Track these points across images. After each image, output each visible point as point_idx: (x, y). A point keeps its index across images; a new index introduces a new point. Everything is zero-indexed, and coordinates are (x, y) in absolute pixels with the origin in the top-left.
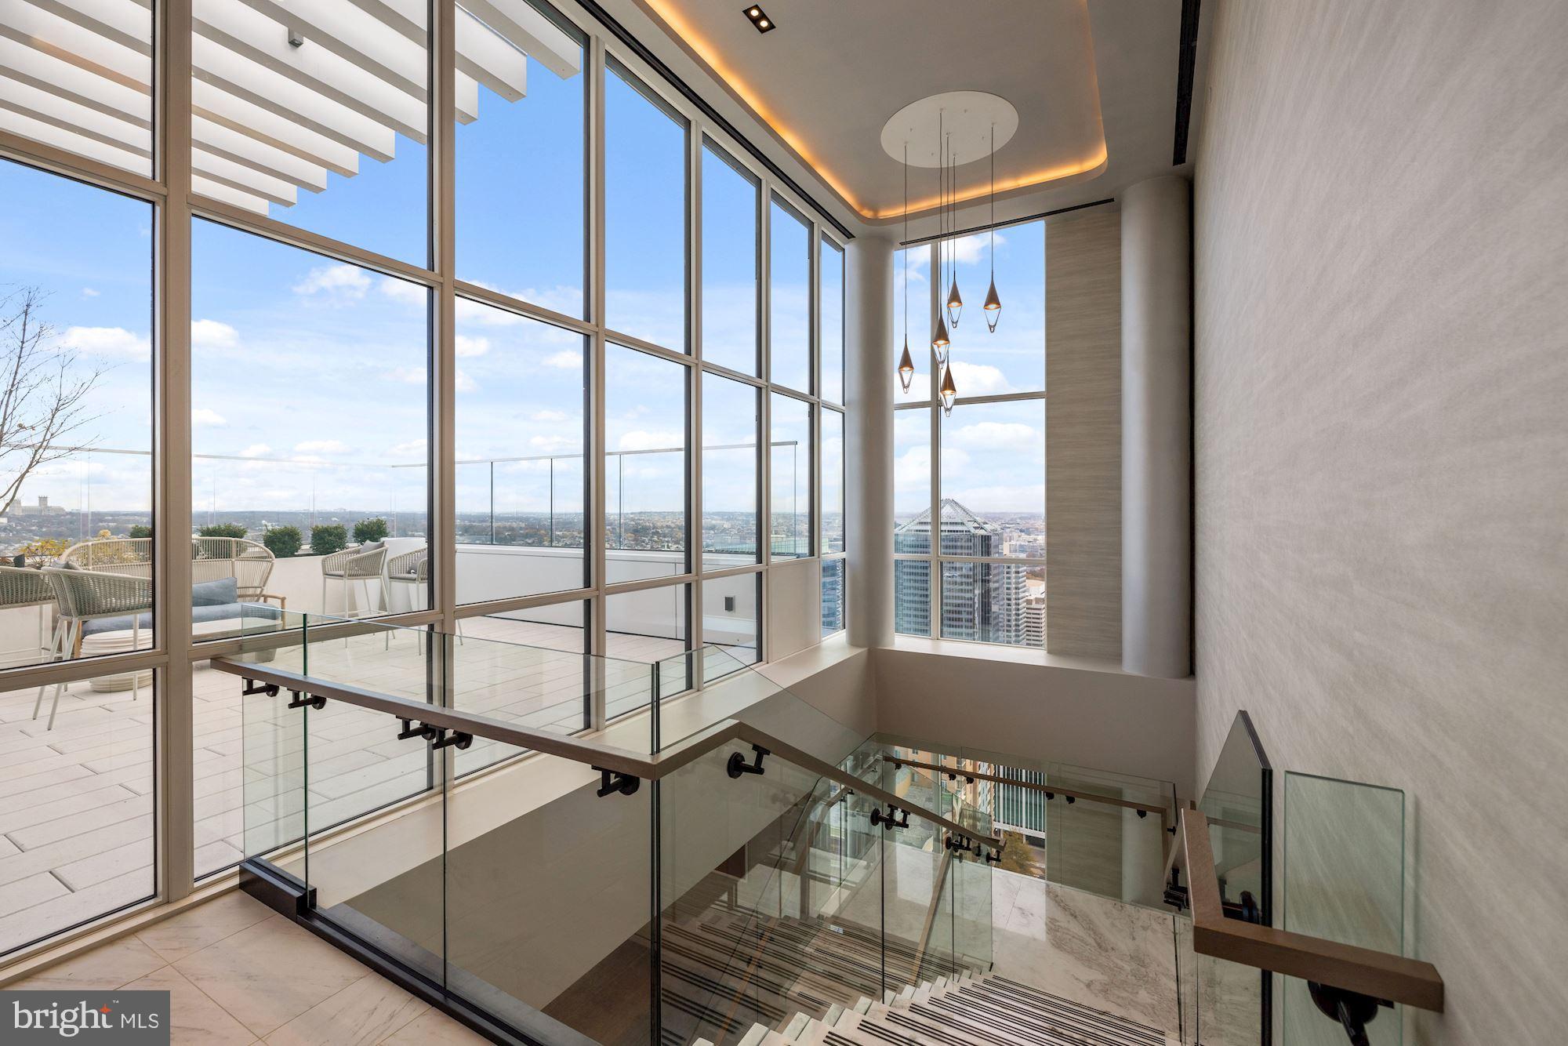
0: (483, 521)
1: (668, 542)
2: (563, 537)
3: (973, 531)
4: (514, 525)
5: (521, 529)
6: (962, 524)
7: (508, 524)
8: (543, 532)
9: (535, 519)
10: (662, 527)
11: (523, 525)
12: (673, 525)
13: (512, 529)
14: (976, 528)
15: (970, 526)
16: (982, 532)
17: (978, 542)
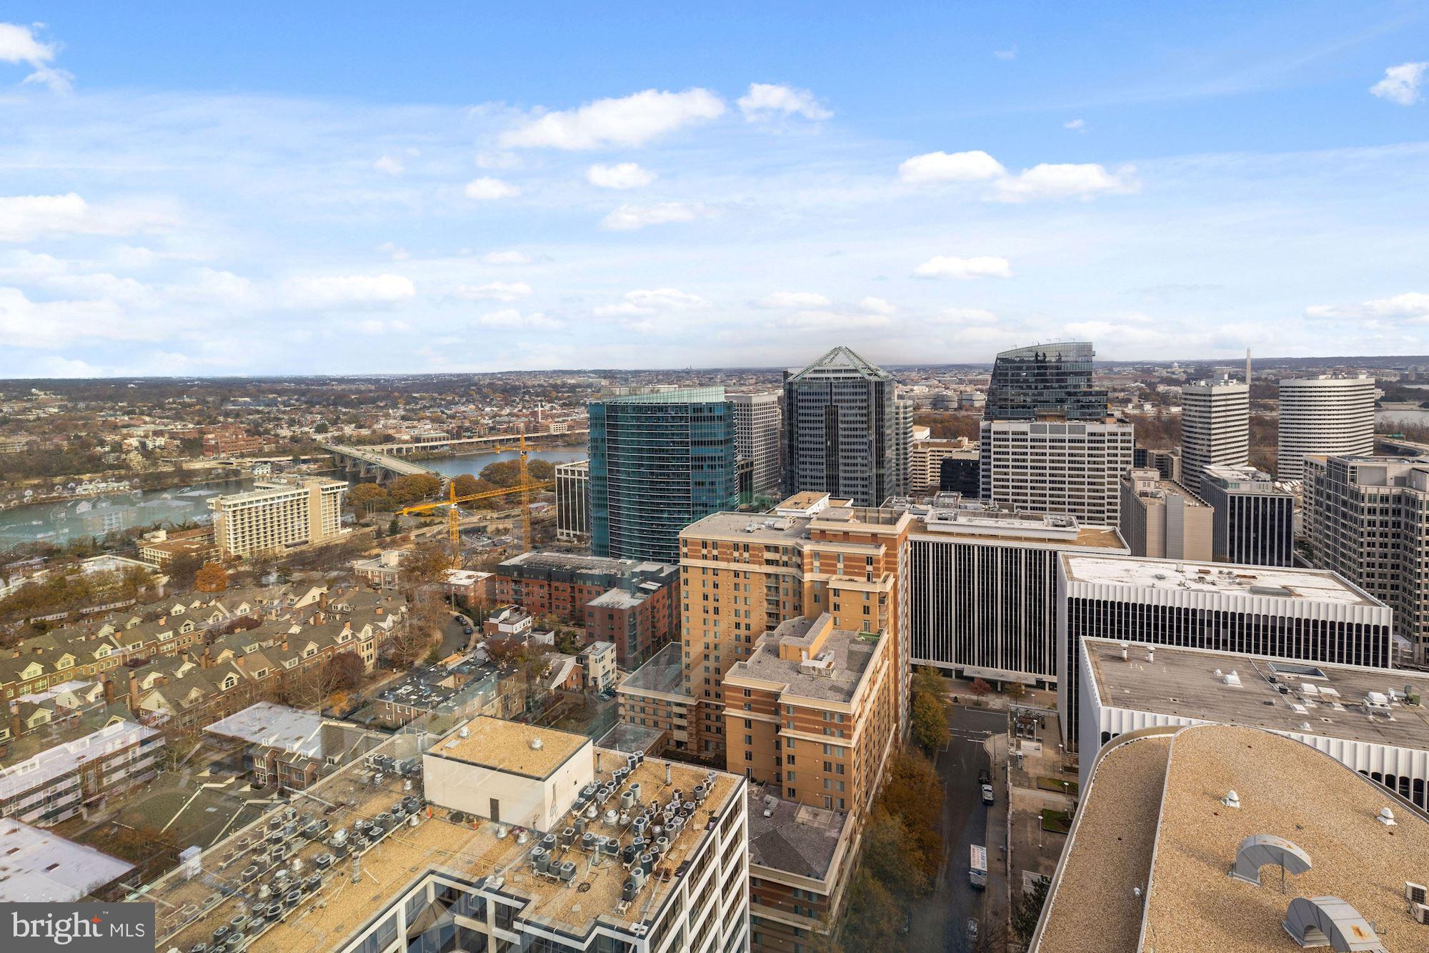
0: (322, 385)
1: (541, 401)
2: (422, 399)
3: (867, 377)
4: (363, 388)
5: (370, 391)
6: (856, 371)
7: (353, 387)
8: (396, 394)
9: (385, 380)
10: (534, 386)
11: (373, 387)
12: (546, 384)
13: (359, 392)
14: (870, 375)
15: (865, 373)
16: (877, 379)
17: (873, 388)
